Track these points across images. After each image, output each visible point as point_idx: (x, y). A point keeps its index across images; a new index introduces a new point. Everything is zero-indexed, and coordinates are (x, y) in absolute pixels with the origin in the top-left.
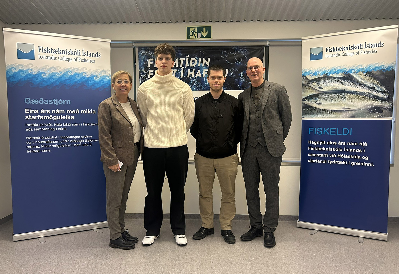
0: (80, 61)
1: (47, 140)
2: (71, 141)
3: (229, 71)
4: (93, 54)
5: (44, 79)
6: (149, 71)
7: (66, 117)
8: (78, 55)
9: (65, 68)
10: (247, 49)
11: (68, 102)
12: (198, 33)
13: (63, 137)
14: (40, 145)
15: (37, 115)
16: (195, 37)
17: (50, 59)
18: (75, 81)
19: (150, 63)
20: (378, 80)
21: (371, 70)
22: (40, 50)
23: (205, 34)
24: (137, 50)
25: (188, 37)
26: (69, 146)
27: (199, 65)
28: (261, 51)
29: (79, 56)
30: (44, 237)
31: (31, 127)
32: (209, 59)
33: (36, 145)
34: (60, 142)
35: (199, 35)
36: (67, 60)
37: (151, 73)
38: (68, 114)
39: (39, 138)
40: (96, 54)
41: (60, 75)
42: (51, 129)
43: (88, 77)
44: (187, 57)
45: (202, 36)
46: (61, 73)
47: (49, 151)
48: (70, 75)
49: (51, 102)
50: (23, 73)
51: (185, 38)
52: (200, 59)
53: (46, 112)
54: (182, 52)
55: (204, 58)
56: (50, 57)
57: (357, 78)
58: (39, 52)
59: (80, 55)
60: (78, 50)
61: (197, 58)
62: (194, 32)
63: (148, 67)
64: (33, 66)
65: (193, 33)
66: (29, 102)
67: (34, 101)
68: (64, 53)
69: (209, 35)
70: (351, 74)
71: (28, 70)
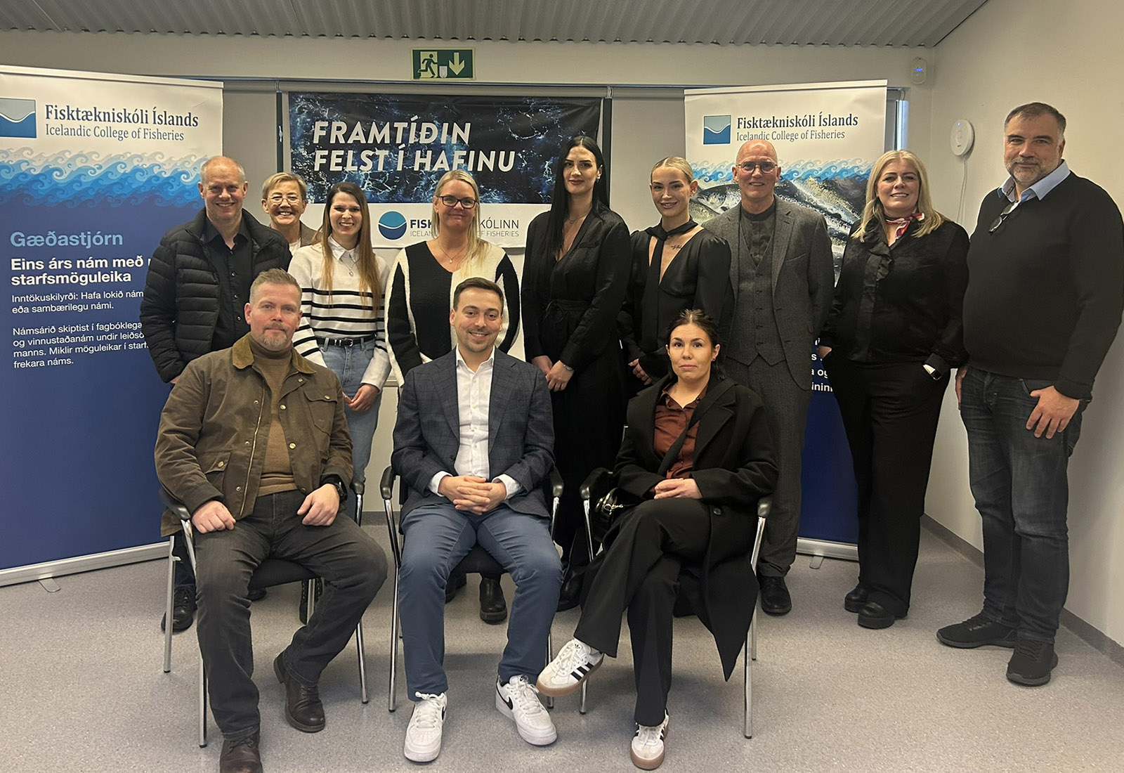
0: (147, 136)
1: (64, 335)
2: (123, 337)
3: (516, 156)
4: (179, 119)
5: (59, 185)
6: (317, 152)
7: (112, 275)
8: (142, 122)
9: (110, 155)
10: (560, 106)
11: (117, 239)
12: (439, 64)
13: (103, 328)
14: (45, 348)
15: (40, 273)
16: (434, 74)
17: (73, 134)
18: (134, 187)
19: (318, 133)
20: (848, 200)
21: (834, 177)
22: (50, 114)
23: (457, 67)
24: (285, 98)
25: (417, 75)
26: (117, 348)
27: (443, 141)
28: (592, 110)
29: (145, 126)
30: (53, 578)
31: (24, 304)
32: (468, 126)
33: (38, 347)
34: (95, 338)
35: (444, 71)
36: (115, 135)
37: (322, 157)
38: (117, 269)
39: (43, 331)
40: (188, 119)
41: (99, 172)
42: (74, 308)
43: (166, 176)
44: (412, 119)
45: (451, 74)
46: (100, 167)
47: (69, 361)
48: (122, 171)
49: (74, 241)
50: (8, 171)
51: (409, 77)
52: (446, 126)
53: (63, 264)
54: (400, 108)
55: (455, 124)
56: (73, 131)
57: (804, 191)
58: (48, 118)
59: (147, 122)
60: (142, 110)
61: (437, 123)
62: (430, 61)
63: (314, 142)
64: (32, 153)
65: (428, 65)
66: (21, 242)
67: (33, 239)
68: (107, 119)
69: (468, 72)
70: (792, 181)
71: (19, 164)
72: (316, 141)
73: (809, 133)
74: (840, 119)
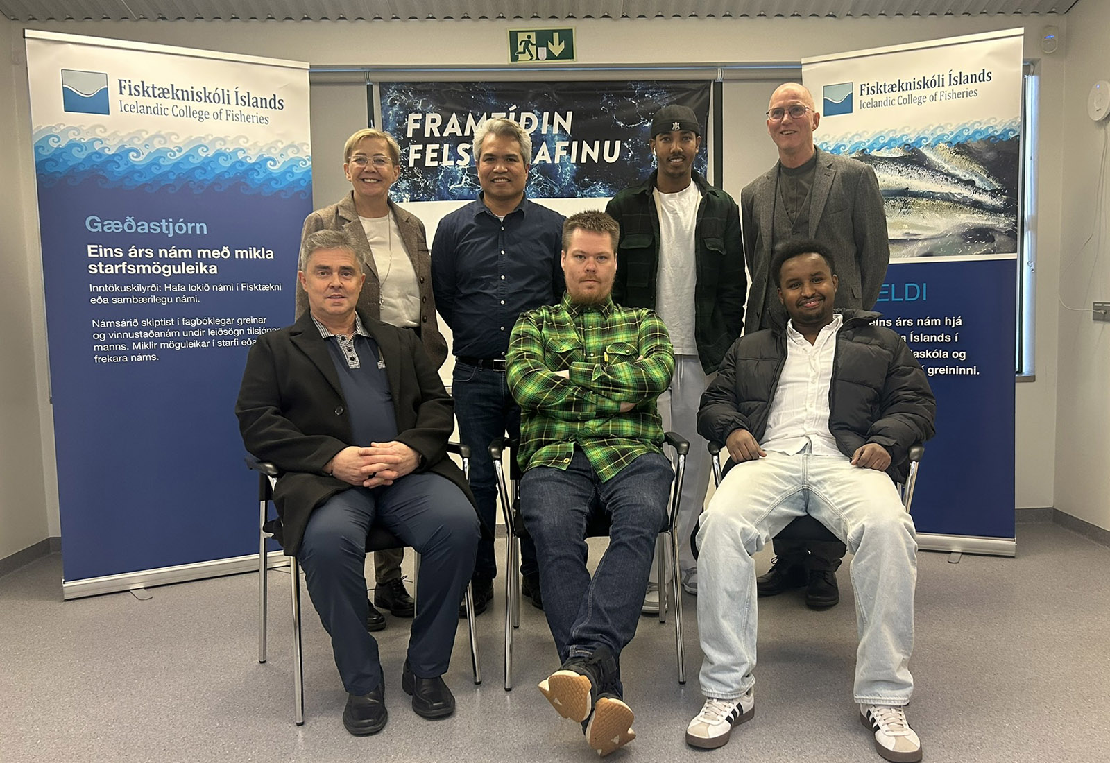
0: (230, 118)
1: (147, 329)
2: (211, 333)
3: (622, 146)
4: (264, 101)
5: (136, 167)
6: (411, 146)
7: (197, 267)
8: (224, 103)
9: (192, 137)
10: (669, 90)
11: (201, 227)
12: (538, 45)
13: (189, 322)
14: (128, 342)
15: (119, 261)
16: (532, 56)
17: (149, 112)
18: (217, 172)
19: (412, 126)
20: (982, 164)
21: (966, 140)
22: (123, 89)
23: (557, 49)
24: (376, 90)
25: (514, 58)
26: (205, 344)
27: (544, 131)
28: (702, 94)
29: (226, 107)
31: (103, 295)
32: (570, 114)
33: (120, 341)
34: (181, 334)
35: (543, 52)
36: (195, 115)
37: (417, 152)
38: (202, 260)
39: (125, 324)
40: (273, 101)
41: (178, 155)
42: (158, 300)
43: (251, 162)
44: (511, 109)
45: (550, 56)
46: (180, 150)
47: (154, 358)
48: (204, 155)
49: (155, 228)
50: (80, 150)
51: (505, 59)
52: (546, 115)
53: (143, 253)
54: (497, 96)
55: (556, 113)
56: (149, 108)
57: (934, 158)
58: (121, 93)
59: (229, 103)
60: (223, 90)
61: (537, 112)
62: (528, 43)
63: (408, 136)
64: (105, 131)
65: (526, 47)
66: (96, 227)
67: (110, 224)
68: (185, 97)
69: (568, 53)
70: (921, 149)
71: (92, 141)
72: (410, 135)
73: (938, 94)
74: (972, 76)
